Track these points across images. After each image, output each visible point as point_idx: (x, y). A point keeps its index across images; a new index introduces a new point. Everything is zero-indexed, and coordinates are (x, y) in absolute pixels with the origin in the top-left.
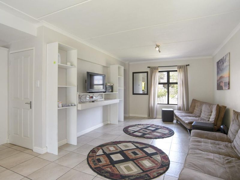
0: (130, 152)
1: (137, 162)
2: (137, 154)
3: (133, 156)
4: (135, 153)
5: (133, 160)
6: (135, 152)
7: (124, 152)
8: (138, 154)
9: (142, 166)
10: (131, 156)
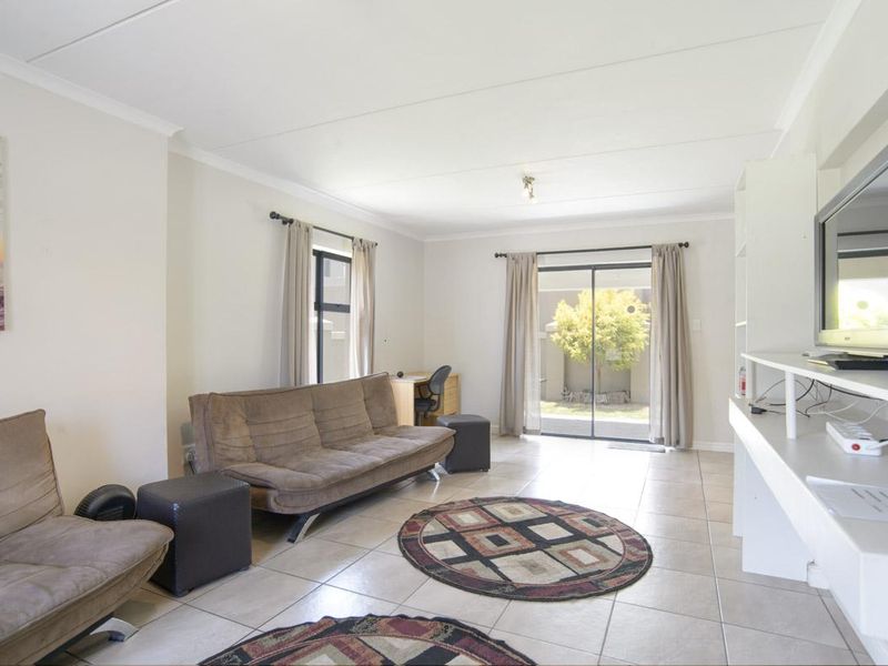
0: (515, 545)
1: (494, 520)
2: (492, 539)
3: (502, 534)
4: (498, 541)
5: (504, 524)
6: (499, 545)
7: (534, 545)
8: (488, 537)
9: (481, 514)
10: (509, 534)
